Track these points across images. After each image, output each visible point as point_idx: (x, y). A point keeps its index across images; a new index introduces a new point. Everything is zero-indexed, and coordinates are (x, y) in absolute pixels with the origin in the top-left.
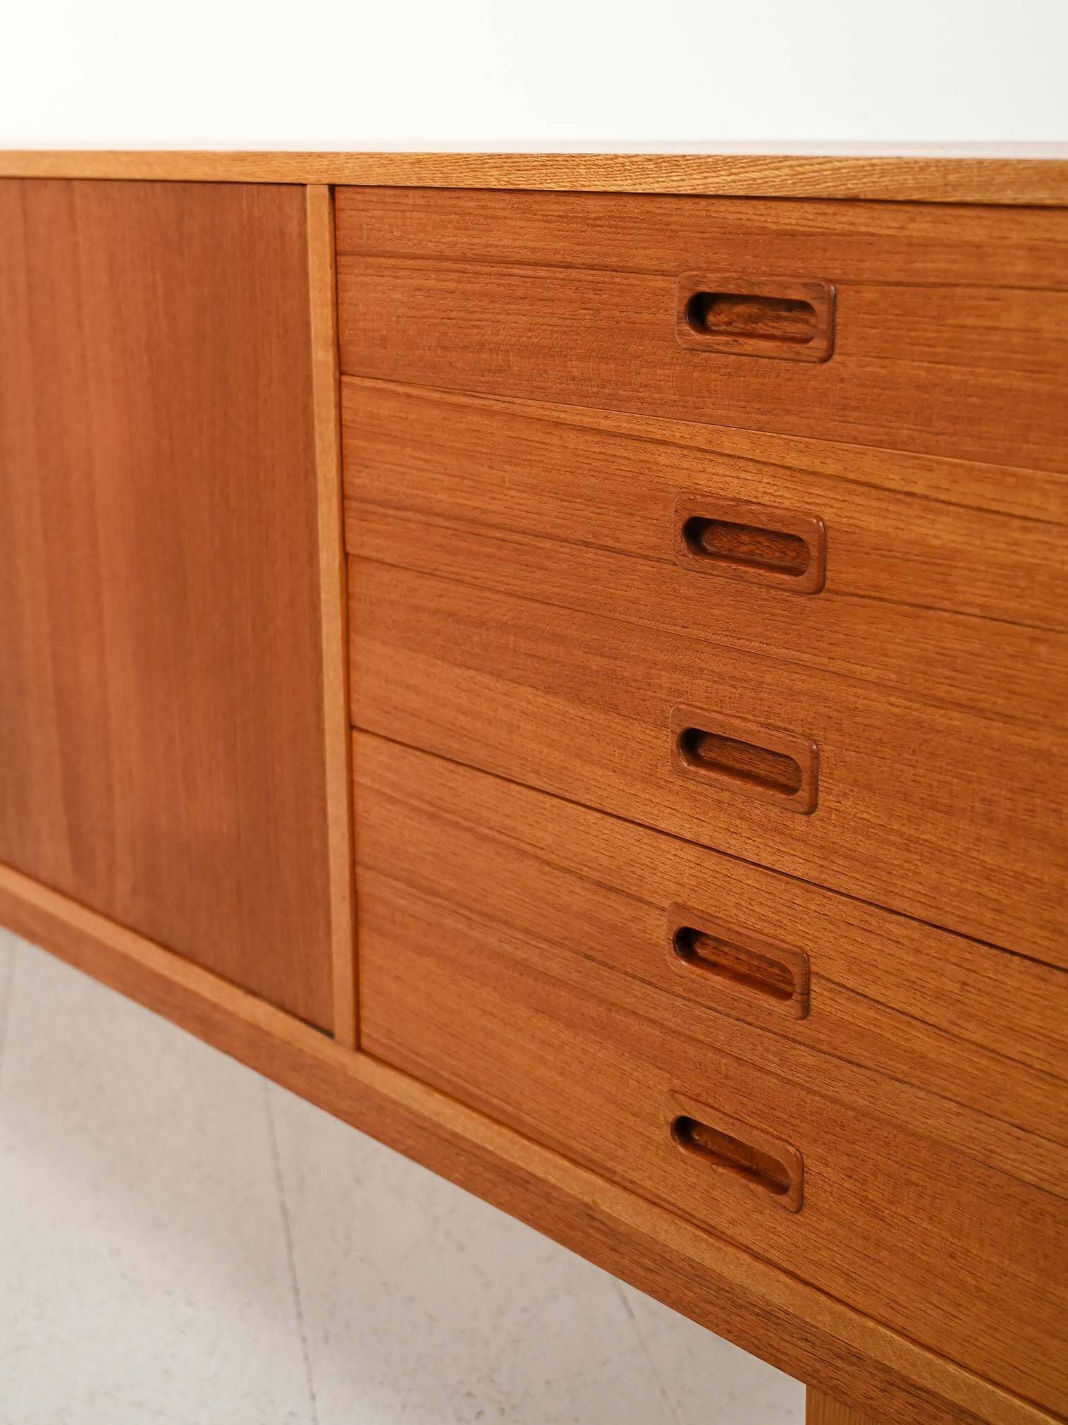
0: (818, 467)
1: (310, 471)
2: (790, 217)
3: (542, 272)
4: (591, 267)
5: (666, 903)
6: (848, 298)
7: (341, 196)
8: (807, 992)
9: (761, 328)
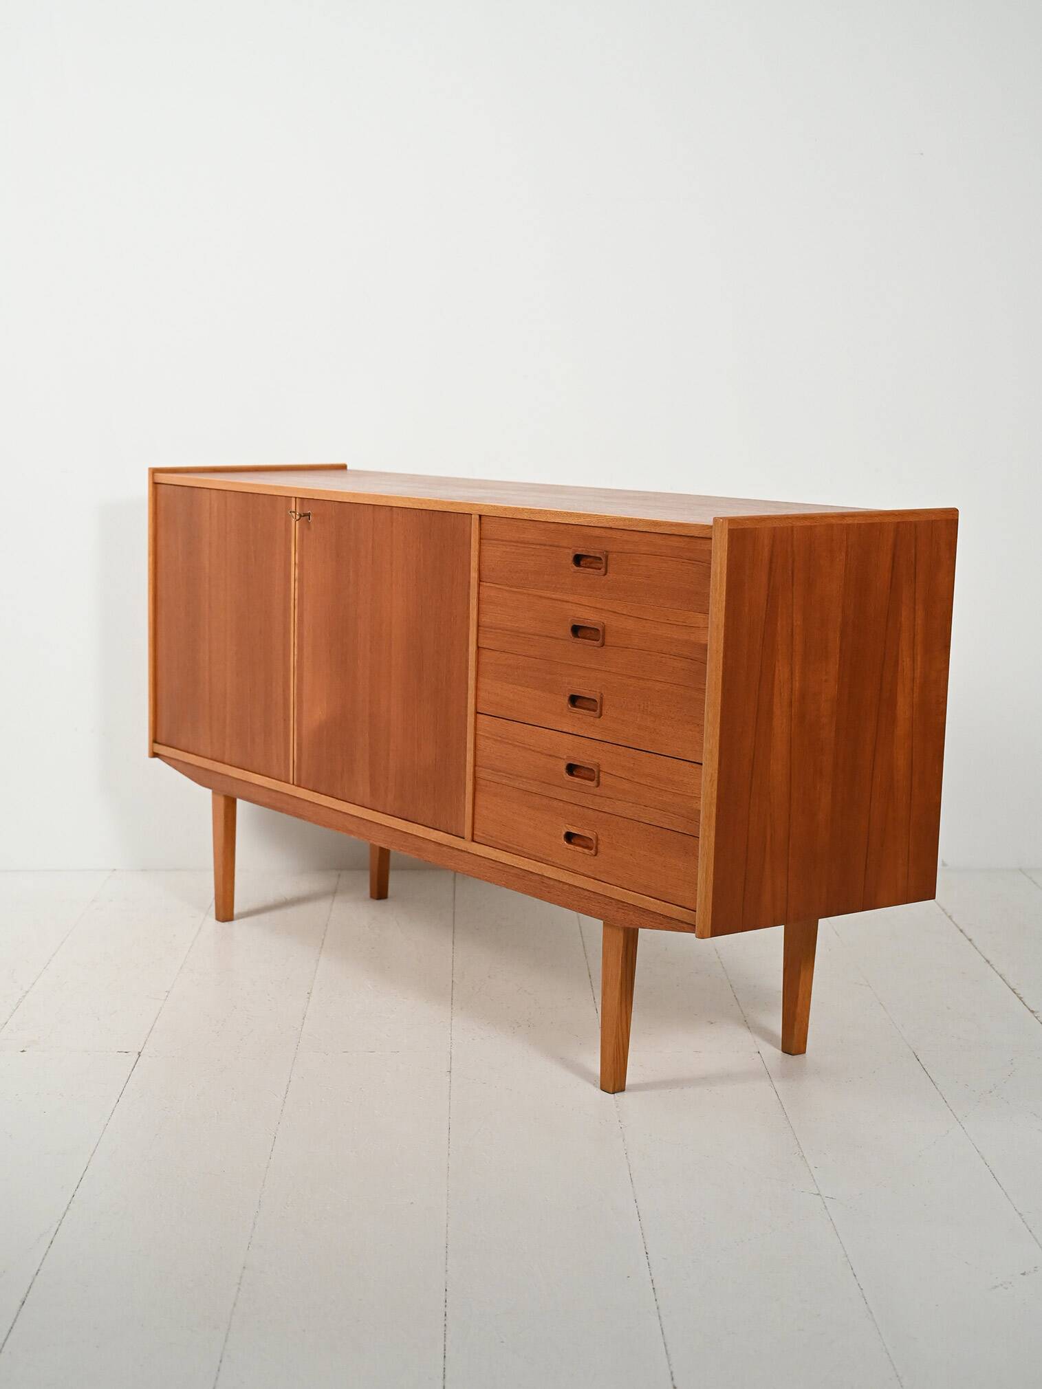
0: (603, 607)
1: (468, 617)
2: (597, 532)
3: (538, 547)
4: (551, 546)
5: (565, 757)
6: (610, 556)
7: (482, 518)
8: (599, 777)
9: (593, 565)
